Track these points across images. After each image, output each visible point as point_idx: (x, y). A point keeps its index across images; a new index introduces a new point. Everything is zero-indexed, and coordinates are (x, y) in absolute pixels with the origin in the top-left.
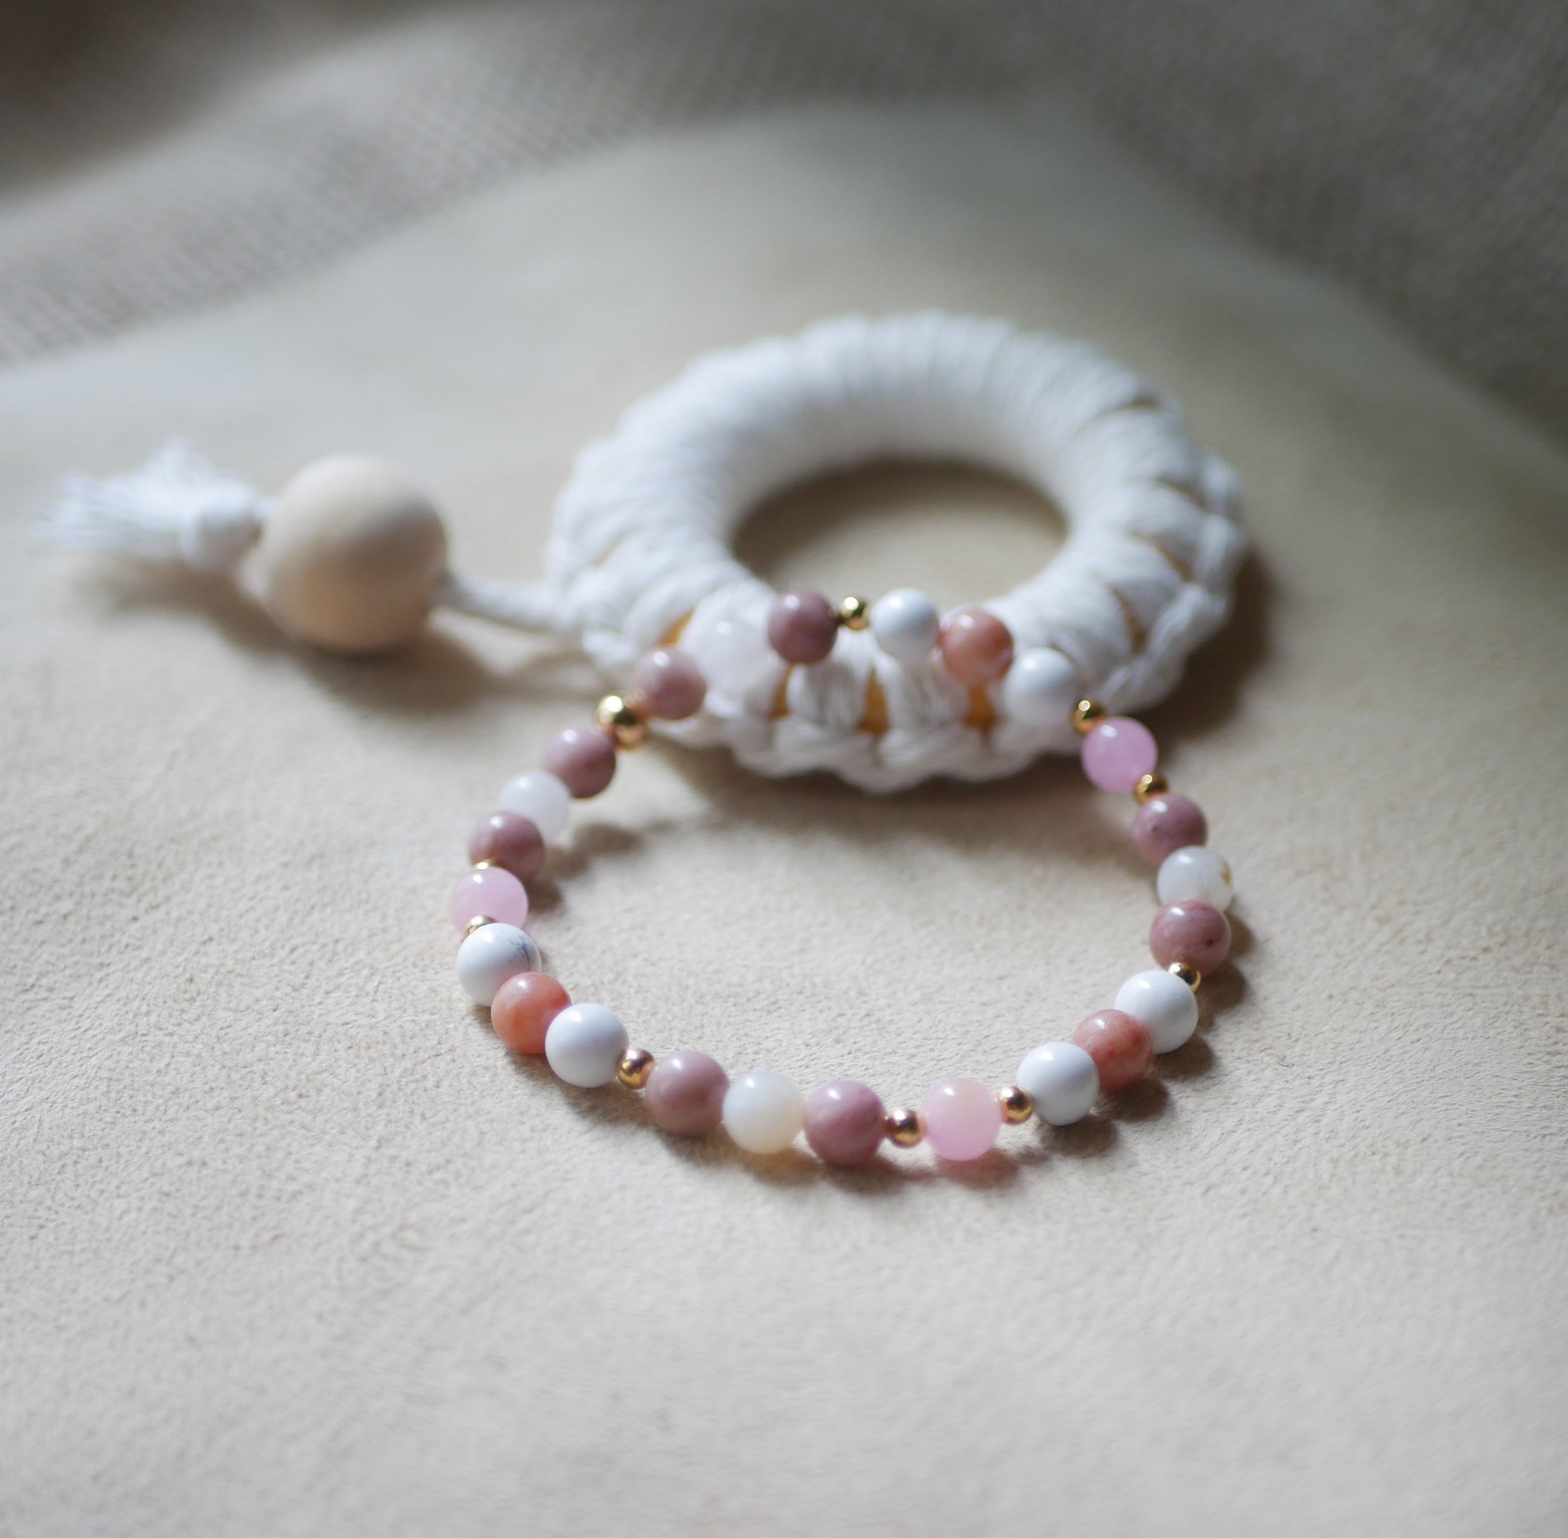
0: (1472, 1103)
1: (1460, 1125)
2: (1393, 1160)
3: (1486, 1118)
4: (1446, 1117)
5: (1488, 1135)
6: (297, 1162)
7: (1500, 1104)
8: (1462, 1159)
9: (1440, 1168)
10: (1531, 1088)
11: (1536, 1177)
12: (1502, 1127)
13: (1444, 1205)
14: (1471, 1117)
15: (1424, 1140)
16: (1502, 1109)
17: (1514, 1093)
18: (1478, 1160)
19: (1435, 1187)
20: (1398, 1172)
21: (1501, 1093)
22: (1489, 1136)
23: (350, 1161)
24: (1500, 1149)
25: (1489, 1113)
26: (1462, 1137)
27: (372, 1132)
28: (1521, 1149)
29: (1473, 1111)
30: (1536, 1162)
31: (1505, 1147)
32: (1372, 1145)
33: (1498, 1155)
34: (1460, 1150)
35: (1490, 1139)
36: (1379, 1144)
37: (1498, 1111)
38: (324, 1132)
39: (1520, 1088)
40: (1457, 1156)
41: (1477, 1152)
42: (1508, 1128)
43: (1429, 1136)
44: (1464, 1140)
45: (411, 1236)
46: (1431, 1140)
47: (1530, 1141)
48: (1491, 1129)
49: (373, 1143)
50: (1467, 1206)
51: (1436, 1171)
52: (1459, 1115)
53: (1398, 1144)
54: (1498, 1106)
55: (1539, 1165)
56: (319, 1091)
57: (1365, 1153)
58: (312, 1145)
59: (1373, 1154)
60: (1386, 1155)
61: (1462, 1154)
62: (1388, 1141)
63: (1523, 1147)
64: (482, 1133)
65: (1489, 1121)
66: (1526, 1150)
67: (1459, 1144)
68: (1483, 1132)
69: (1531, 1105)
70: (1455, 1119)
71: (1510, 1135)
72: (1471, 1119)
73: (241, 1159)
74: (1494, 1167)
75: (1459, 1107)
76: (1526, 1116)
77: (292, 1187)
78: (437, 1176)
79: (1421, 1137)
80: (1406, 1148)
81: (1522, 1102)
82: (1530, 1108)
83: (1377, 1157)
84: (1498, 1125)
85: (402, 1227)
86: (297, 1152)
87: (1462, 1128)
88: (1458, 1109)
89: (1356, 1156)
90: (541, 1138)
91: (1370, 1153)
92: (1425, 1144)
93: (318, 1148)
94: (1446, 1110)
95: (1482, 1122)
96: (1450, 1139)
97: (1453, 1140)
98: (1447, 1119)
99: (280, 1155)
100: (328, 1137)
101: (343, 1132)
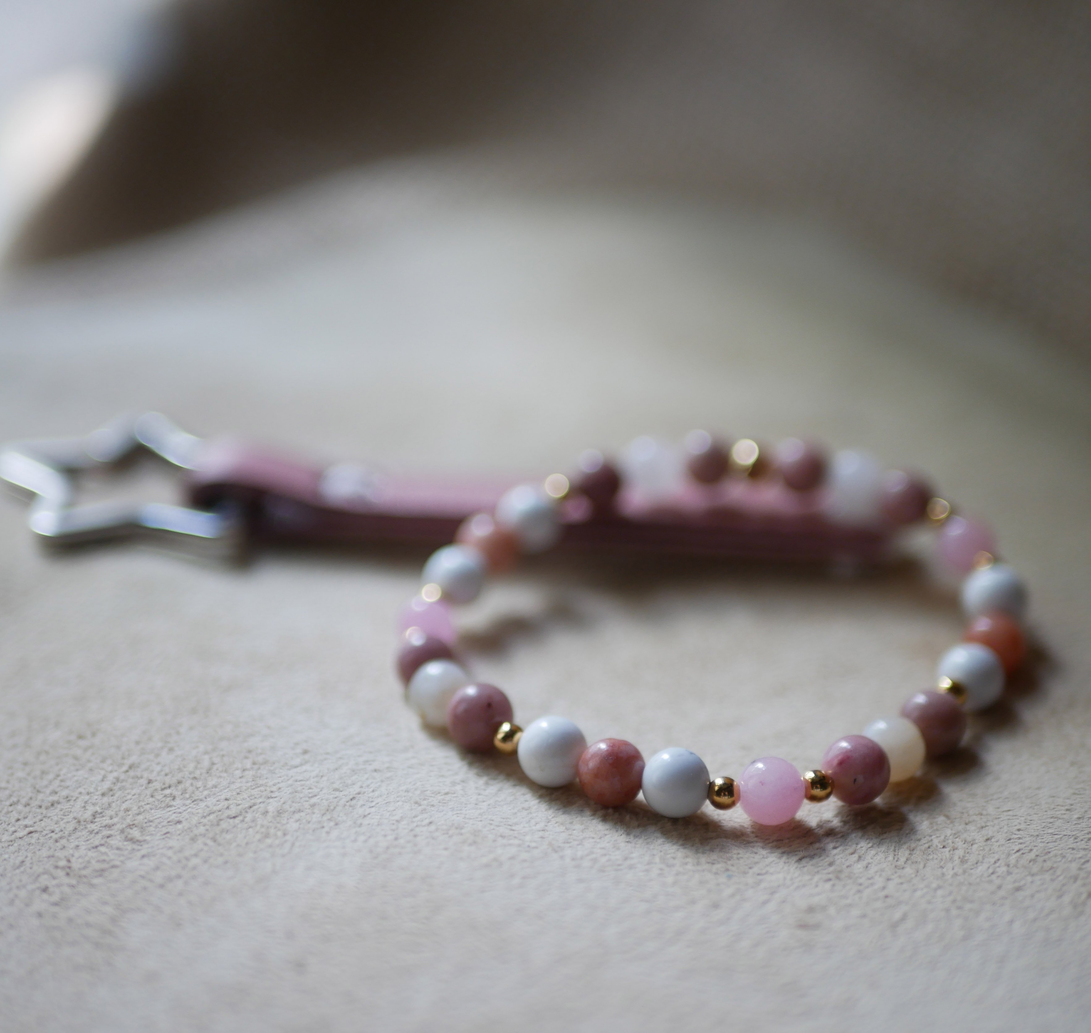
0: (1030, 815)
1: (1019, 830)
2: (960, 852)
3: (1042, 825)
4: (1008, 825)
5: (1042, 837)
6: (62, 781)
7: (1053, 815)
8: (1018, 854)
9: (999, 860)
10: (1081, 805)
11: (1080, 869)
12: (1054, 832)
13: (999, 887)
14: (1028, 825)
15: (987, 840)
16: (1056, 819)
17: (1066, 808)
18: (1032, 855)
19: (993, 873)
20: (963, 861)
21: (1055, 808)
22: (1043, 839)
23: (103, 780)
24: (1051, 848)
25: (1044, 822)
26: (1019, 838)
27: (126, 761)
28: (1069, 848)
29: (1031, 820)
30: (1080, 858)
31: (1055, 847)
32: (944, 841)
33: (1049, 852)
34: (1016, 848)
35: (1043, 840)
36: (950, 841)
37: (1052, 820)
38: (89, 761)
39: (1072, 805)
40: (1014, 851)
41: (1031, 850)
42: (1059, 833)
43: (992, 837)
44: (1021, 841)
45: (135, 833)
46: (993, 840)
47: (1077, 842)
48: (1045, 834)
49: (125, 768)
50: (1018, 889)
51: (995, 862)
52: (1019, 823)
53: (965, 842)
54: (1052, 818)
55: (1083, 860)
56: (94, 734)
57: (937, 846)
58: (77, 770)
59: (944, 847)
60: (954, 849)
61: (1018, 851)
62: (957, 839)
63: (1071, 846)
64: (213, 764)
65: (1044, 828)
66: (1073, 849)
67: (1017, 843)
68: (1038, 836)
69: (1081, 816)
70: (1016, 826)
71: (1061, 838)
72: (1029, 826)
73: (20, 780)
74: (1045, 861)
75: (1019, 818)
76: (1076, 824)
77: (52, 798)
78: (167, 792)
79: (985, 838)
80: (972, 845)
81: (1073, 814)
82: (1079, 818)
83: (947, 850)
84: (1050, 831)
85: (130, 826)
86: (64, 775)
87: (1021, 832)
88: (1018, 819)
89: (929, 847)
90: (259, 769)
91: (942, 847)
92: (989, 842)
93: (81, 773)
94: (1009, 819)
95: (1038, 828)
96: (1009, 840)
97: (1011, 841)
98: (1009, 826)
99: (51, 776)
100: (90, 765)
101: (103, 761)
